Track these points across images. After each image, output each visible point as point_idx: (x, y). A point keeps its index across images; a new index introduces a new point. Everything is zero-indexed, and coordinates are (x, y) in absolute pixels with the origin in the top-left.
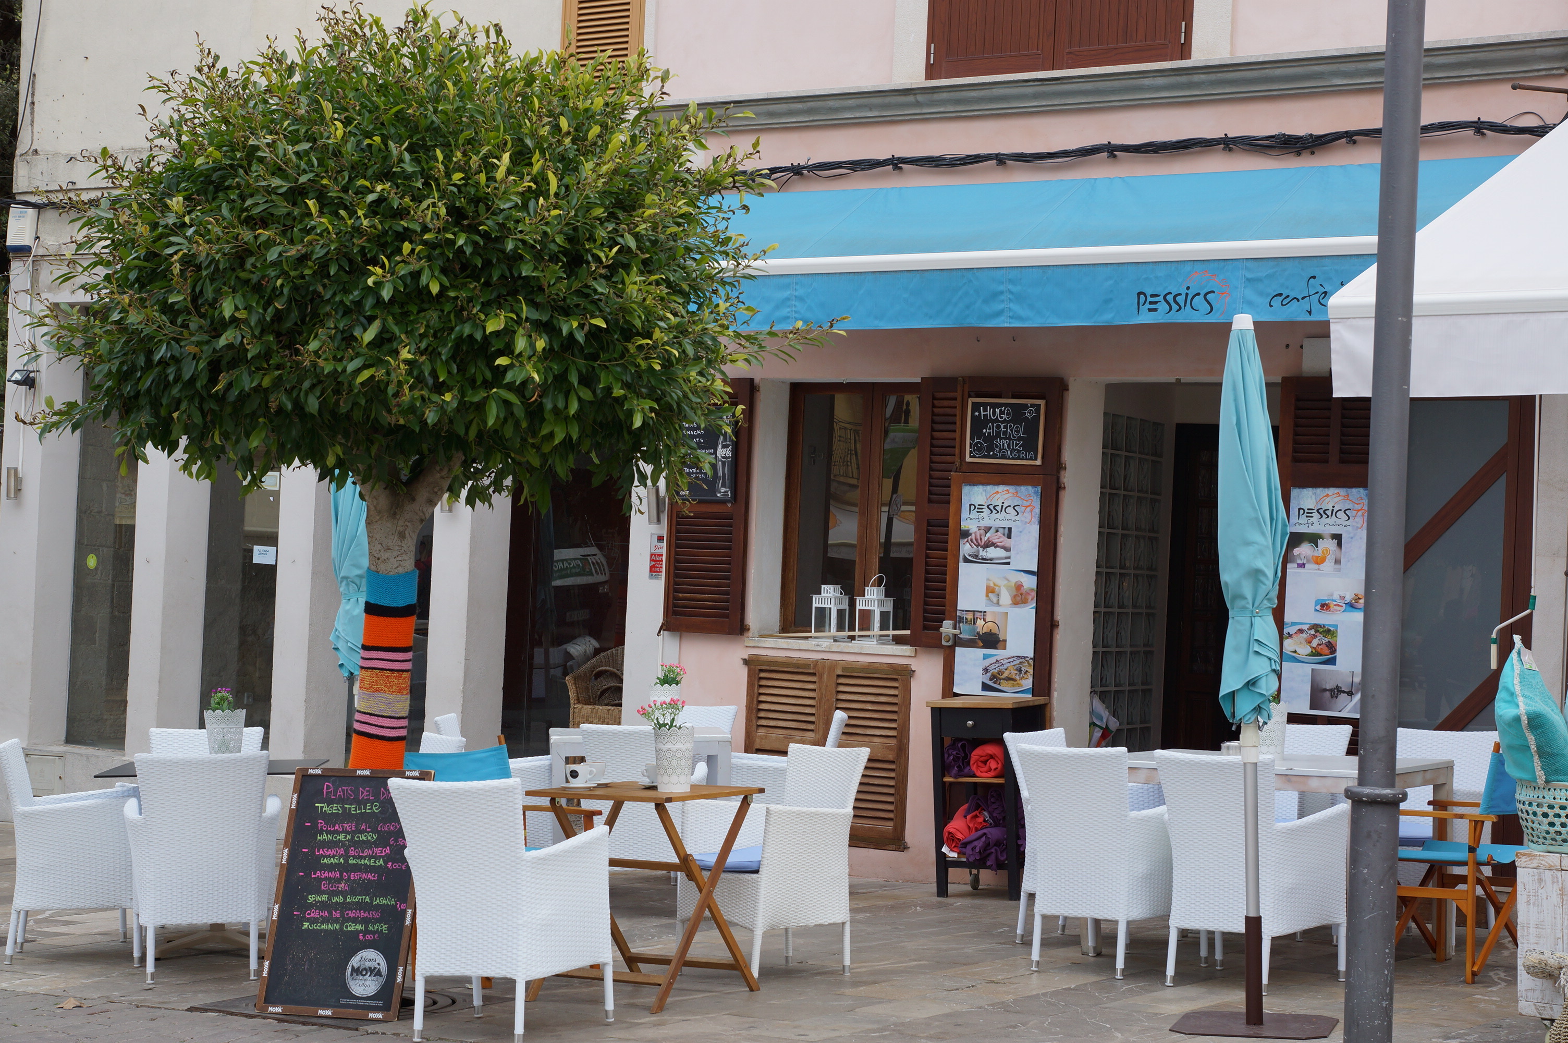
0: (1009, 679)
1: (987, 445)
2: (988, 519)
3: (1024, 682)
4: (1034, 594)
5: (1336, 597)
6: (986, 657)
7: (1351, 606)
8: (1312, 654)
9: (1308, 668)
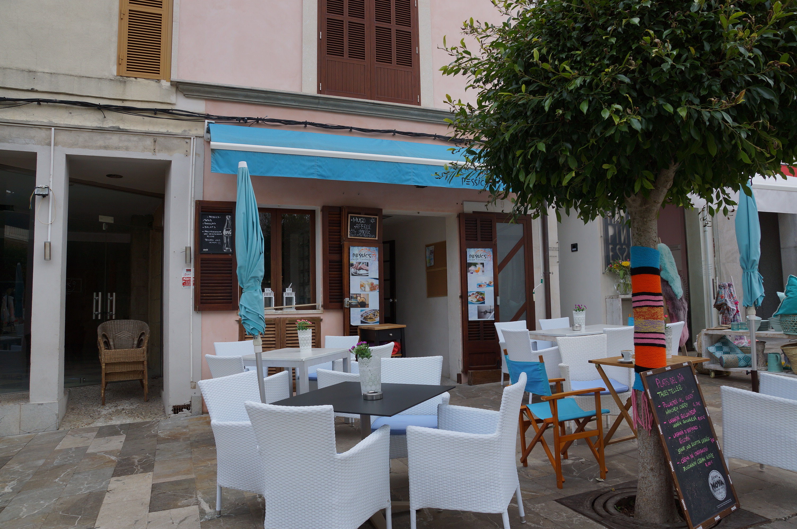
0: (370, 318)
1: (356, 232)
2: (360, 259)
3: (376, 319)
4: (378, 286)
5: (483, 282)
6: (362, 311)
7: (489, 285)
8: (477, 301)
9: (476, 306)
